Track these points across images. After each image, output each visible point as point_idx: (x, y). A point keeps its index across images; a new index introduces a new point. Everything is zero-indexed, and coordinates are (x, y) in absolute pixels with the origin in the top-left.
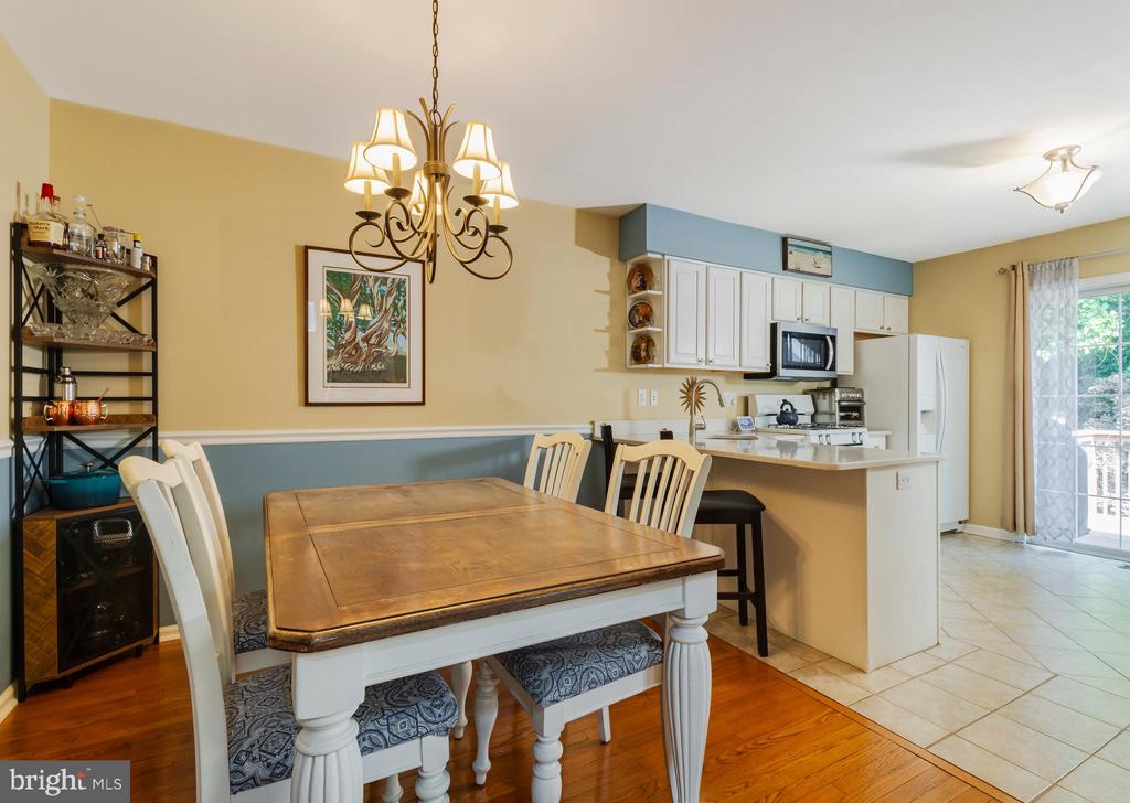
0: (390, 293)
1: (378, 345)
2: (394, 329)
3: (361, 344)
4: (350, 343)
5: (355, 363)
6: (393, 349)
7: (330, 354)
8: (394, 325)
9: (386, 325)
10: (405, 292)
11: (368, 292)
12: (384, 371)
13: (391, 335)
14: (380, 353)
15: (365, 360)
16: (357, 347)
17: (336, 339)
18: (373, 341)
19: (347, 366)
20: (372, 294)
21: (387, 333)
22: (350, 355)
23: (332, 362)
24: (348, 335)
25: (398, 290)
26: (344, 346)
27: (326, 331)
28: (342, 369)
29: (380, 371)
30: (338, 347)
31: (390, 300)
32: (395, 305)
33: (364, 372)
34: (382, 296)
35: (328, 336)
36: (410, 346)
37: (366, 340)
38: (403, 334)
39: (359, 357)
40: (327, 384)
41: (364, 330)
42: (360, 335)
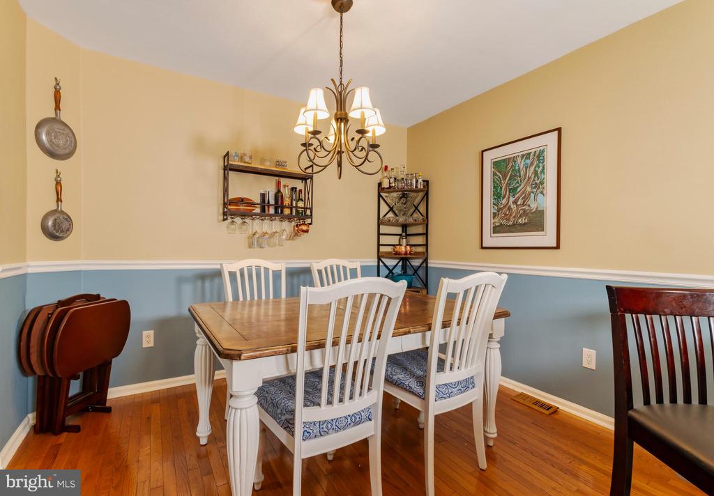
0: (532, 164)
1: (523, 204)
2: (535, 190)
3: (512, 206)
4: (506, 206)
5: (508, 220)
6: (533, 206)
7: (495, 215)
8: (535, 187)
9: (529, 189)
10: (543, 160)
11: (517, 168)
12: (527, 223)
13: (532, 195)
14: (524, 210)
15: (514, 217)
16: (510, 209)
17: (497, 206)
18: (519, 203)
19: (503, 222)
20: (519, 168)
21: (529, 195)
22: (506, 214)
23: (496, 220)
24: (504, 201)
25: (539, 160)
26: (501, 209)
27: (492, 201)
28: (501, 224)
29: (525, 224)
30: (498, 211)
31: (532, 169)
32: (536, 172)
33: (514, 225)
34: (526, 168)
35: (494, 204)
36: (547, 202)
37: (515, 202)
38: (542, 193)
39: (511, 215)
40: (493, 235)
41: (514, 196)
42: (512, 199)
